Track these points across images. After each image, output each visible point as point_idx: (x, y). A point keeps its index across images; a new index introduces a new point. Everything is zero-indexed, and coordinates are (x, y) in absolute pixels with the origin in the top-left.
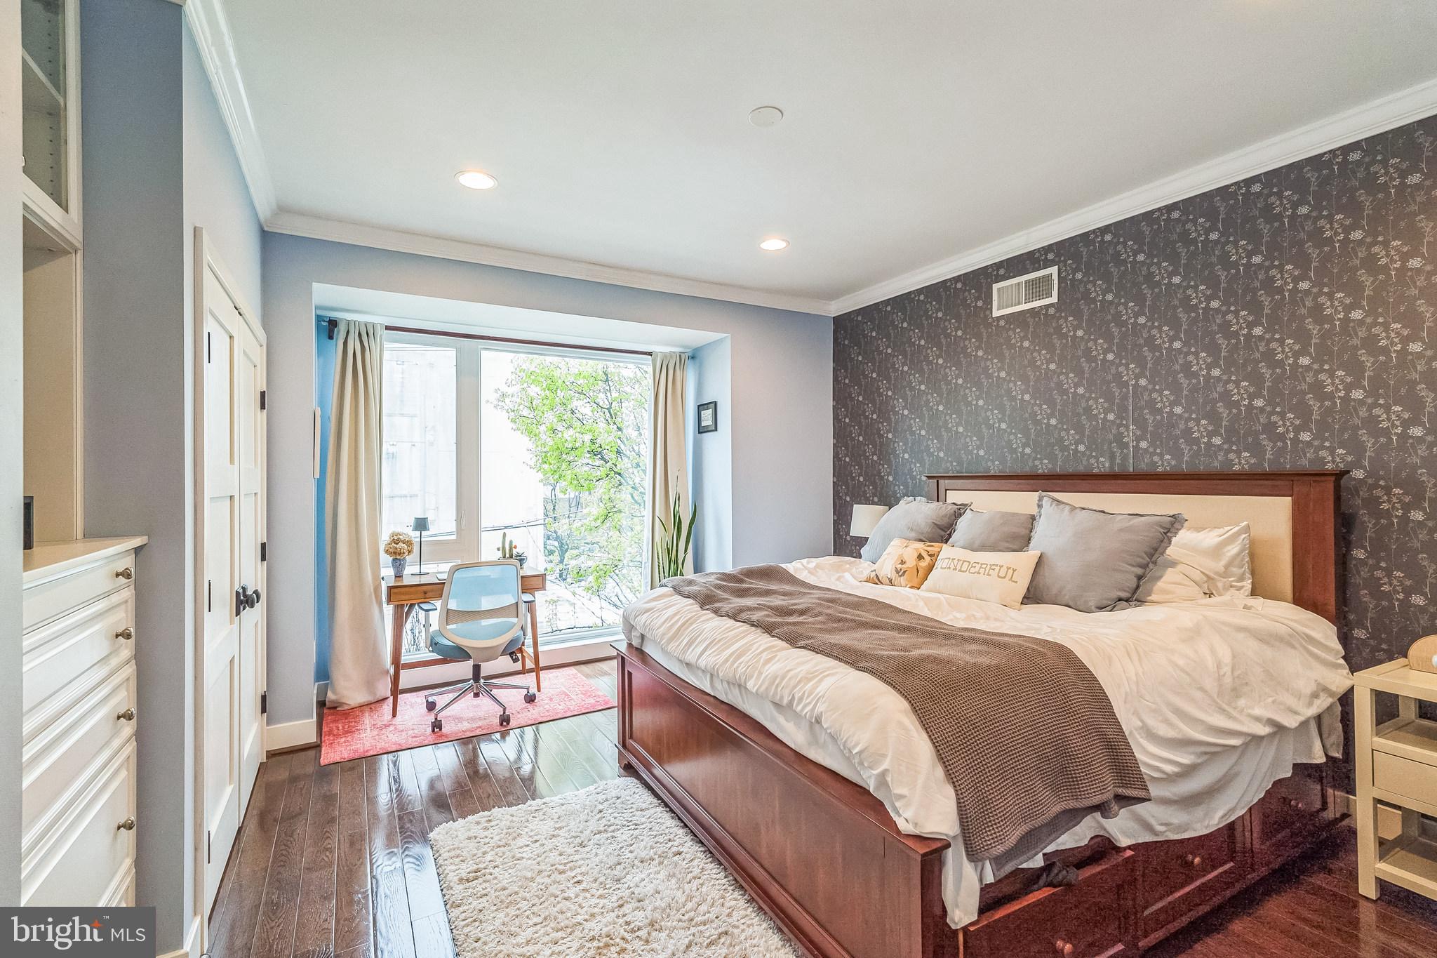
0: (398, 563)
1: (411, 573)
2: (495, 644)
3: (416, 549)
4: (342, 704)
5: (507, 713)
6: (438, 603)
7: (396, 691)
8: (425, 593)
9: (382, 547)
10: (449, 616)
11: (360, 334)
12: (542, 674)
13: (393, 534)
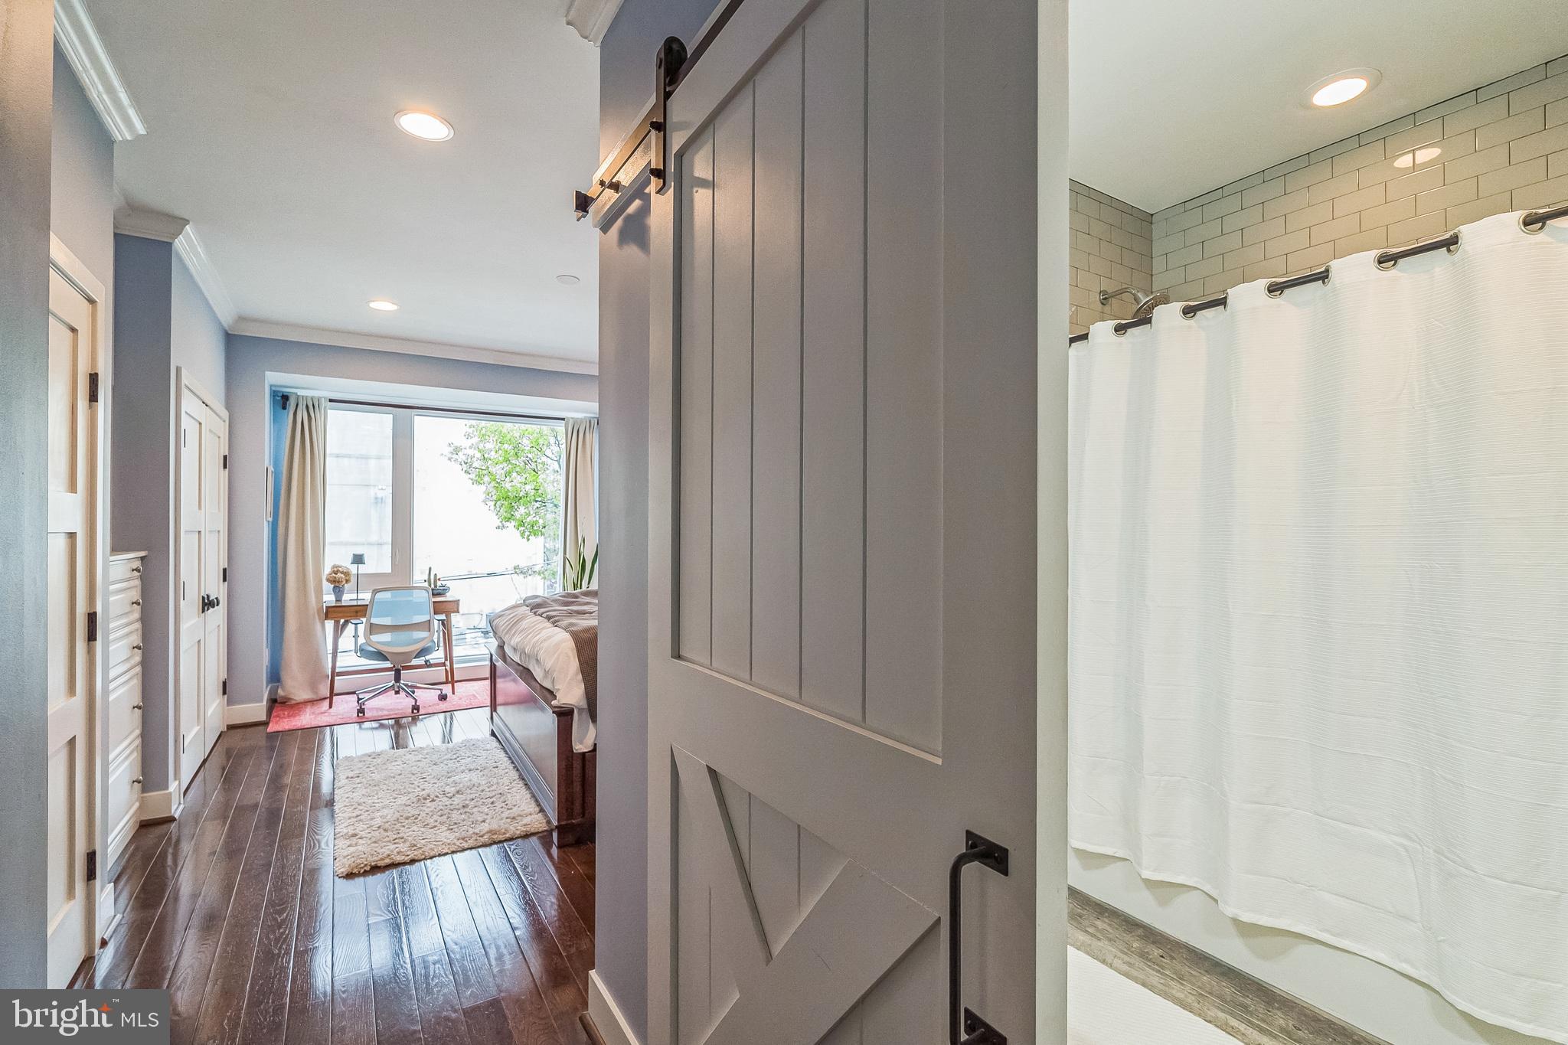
0: (338, 591)
1: (348, 598)
2: (410, 650)
3: (353, 580)
4: (289, 699)
5: (418, 704)
6: (364, 620)
7: (332, 694)
8: (357, 612)
9: (324, 578)
10: (373, 629)
11: (307, 407)
12: (455, 684)
13: (334, 567)
